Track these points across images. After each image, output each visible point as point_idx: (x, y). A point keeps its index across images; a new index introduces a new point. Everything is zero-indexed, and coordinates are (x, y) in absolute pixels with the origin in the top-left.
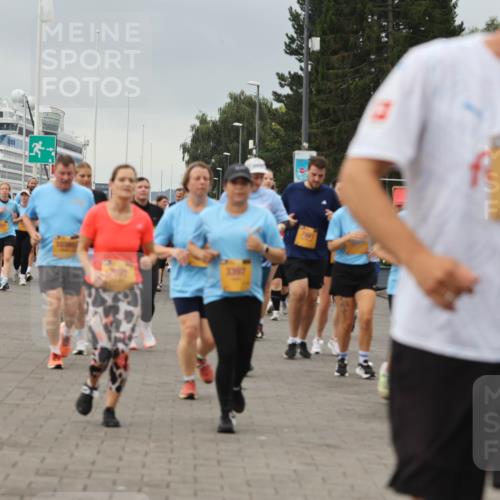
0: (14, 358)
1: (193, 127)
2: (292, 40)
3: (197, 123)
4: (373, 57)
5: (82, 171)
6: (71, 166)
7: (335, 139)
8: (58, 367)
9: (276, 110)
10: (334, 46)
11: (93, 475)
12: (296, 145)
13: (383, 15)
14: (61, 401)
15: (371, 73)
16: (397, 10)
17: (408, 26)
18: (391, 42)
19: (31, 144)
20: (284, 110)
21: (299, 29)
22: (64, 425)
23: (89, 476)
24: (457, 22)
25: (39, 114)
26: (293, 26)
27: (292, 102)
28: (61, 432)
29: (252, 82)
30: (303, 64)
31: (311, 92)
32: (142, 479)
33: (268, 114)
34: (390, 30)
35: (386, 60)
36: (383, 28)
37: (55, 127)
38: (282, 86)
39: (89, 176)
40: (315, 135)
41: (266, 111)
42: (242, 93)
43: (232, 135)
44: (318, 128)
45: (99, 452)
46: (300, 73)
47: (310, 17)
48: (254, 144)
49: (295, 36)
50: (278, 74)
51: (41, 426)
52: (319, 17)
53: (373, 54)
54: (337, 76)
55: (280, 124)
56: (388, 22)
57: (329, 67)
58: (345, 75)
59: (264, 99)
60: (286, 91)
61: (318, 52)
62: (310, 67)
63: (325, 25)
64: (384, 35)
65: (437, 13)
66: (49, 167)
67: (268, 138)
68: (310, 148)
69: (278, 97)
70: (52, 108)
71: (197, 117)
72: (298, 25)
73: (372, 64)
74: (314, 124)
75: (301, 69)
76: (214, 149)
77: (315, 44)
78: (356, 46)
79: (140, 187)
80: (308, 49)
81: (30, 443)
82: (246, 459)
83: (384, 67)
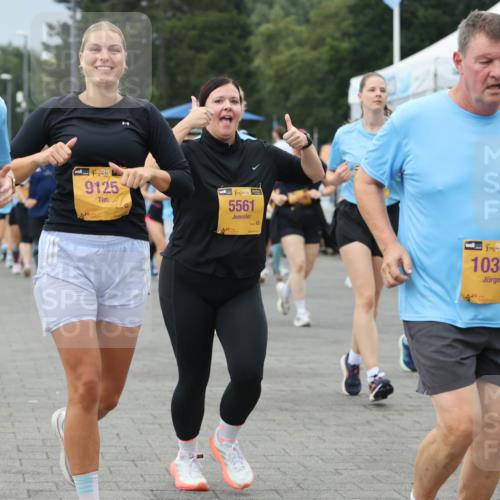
4: (144, 3)
29: (19, 32)
30: (71, 13)
35: (157, 7)
42: (10, 44)
73: (143, 10)
75: (70, 17)
82: (16, 424)
83: (155, 13)
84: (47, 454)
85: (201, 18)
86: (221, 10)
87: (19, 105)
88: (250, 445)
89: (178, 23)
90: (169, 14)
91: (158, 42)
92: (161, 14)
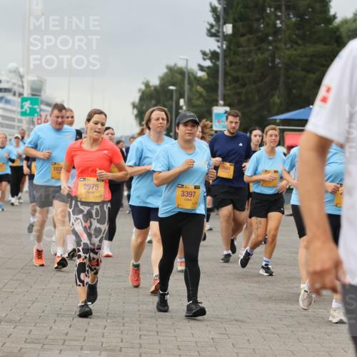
0: (10, 259)
1: (140, 90)
3: (143, 87)
4: (270, 38)
7: (243, 98)
9: (200, 77)
10: (242, 30)
11: (66, 343)
12: (215, 103)
13: (278, 8)
14: (43, 289)
15: (269, 50)
16: (289, 4)
17: (296, 15)
18: (284, 28)
19: (22, 103)
20: (206, 77)
21: (217, 19)
22: (46, 306)
23: (63, 344)
24: (332, 12)
25: (28, 81)
26: (213, 16)
27: (213, 72)
28: (43, 312)
29: (182, 57)
30: (219, 44)
31: (225, 64)
32: (102, 345)
33: (194, 80)
34: (283, 19)
35: (280, 40)
36: (278, 18)
37: (40, 91)
38: (204, 59)
40: (229, 96)
41: (192, 78)
42: (175, 65)
43: (169, 95)
44: (230, 90)
45: (70, 326)
46: (218, 50)
47: (225, 10)
48: (185, 102)
50: (201, 51)
51: (29, 308)
52: (231, 9)
53: (271, 36)
54: (244, 52)
55: (203, 87)
56: (281, 12)
57: (239, 45)
58: (250, 52)
59: (191, 69)
60: (208, 63)
61: (230, 35)
62: (225, 46)
63: (236, 16)
64: (278, 22)
65: (317, 6)
67: (195, 97)
68: (225, 105)
69: (201, 68)
70: (37, 76)
71: (143, 83)
72: (217, 15)
73: (270, 43)
74: (228, 87)
75: (219, 47)
77: (228, 29)
78: (258, 30)
80: (223, 32)
81: (21, 319)
82: (177, 330)
83: (279, 45)
84: (198, 352)
85: (311, 49)
86: (325, 44)
87: (181, 108)
88: (342, 351)
89: (294, 52)
90: (288, 46)
91: (280, 65)
92: (283, 46)
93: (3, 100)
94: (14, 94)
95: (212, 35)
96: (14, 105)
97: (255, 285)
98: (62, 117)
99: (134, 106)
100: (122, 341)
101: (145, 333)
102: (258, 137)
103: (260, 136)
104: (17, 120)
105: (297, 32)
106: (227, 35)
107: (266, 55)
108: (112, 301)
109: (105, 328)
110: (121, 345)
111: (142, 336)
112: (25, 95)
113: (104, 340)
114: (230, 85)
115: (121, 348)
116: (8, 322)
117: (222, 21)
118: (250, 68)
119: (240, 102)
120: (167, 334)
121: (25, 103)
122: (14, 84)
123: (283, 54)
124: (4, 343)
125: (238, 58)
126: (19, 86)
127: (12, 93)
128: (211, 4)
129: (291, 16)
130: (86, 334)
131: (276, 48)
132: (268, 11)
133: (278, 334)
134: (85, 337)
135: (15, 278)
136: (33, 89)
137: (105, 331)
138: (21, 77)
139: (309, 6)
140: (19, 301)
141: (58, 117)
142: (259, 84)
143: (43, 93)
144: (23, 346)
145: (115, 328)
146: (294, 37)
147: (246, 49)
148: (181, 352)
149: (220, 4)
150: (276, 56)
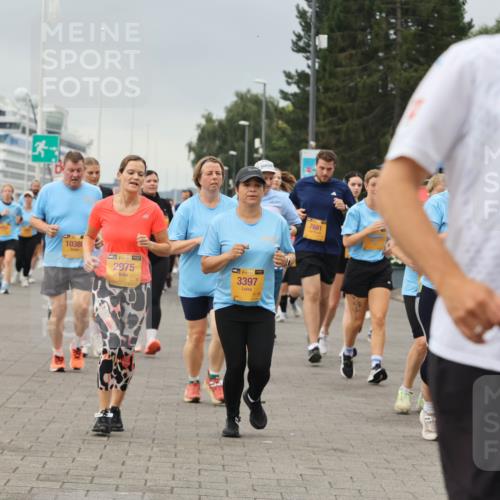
0: (16, 361)
1: (199, 126)
2: (299, 37)
3: (203, 122)
4: (381, 54)
5: (90, 168)
6: (80, 162)
7: (343, 138)
8: (61, 370)
9: (283, 109)
10: (341, 44)
11: (95, 481)
12: (304, 144)
13: (392, 12)
14: (63, 405)
15: (379, 71)
16: (406, 7)
17: (418, 23)
18: (400, 40)
19: (34, 143)
20: (291, 108)
21: (307, 27)
22: (67, 429)
23: (91, 482)
24: (467, 19)
25: (43, 113)
26: (301, 24)
27: (300, 101)
28: (63, 436)
29: (257, 80)
30: (310, 62)
31: (318, 90)
32: (145, 484)
33: (275, 112)
34: (399, 27)
35: (394, 58)
36: (392, 26)
37: (59, 126)
38: (289, 84)
39: (98, 173)
40: (323, 134)
41: (272, 109)
42: (249, 91)
43: (239, 133)
44: (325, 126)
45: (101, 457)
46: (308, 71)
47: (318, 15)
48: (261, 142)
49: (302, 33)
50: (285, 72)
51: (43, 430)
52: (327, 14)
53: (382, 51)
54: (345, 74)
55: (287, 122)
56: (396, 19)
57: (337, 64)
58: (353, 73)
59: (271, 97)
60: (293, 89)
61: (324, 50)
62: (317, 65)
63: (333, 23)
64: (392, 32)
65: (446, 10)
66: (53, 167)
67: (275, 137)
68: (317, 147)
69: (285, 96)
70: (56, 107)
71: (203, 116)
72: (306, 22)
73: (380, 61)
74: (322, 123)
75: (309, 67)
76: (220, 148)
77: (322, 41)
78: (364, 43)
79: (149, 181)
80: (316, 46)
81: (31, 447)
82: (251, 463)
83: (392, 64)
84: (281, 494)
87: (256, 151)
89: (414, 74)
90: (406, 65)
91: (394, 92)
92: (399, 65)
93: (8, 139)
94: (24, 131)
95: (299, 49)
96: (23, 146)
97: (360, 399)
98: (78, 171)
99: (191, 148)
100: (173, 479)
101: (205, 467)
102: (356, 187)
103: (359, 185)
104: (26, 168)
105: (418, 46)
106: (321, 49)
107: (376, 77)
108: (159, 421)
109: (149, 460)
110: (173, 483)
111: (202, 472)
112: (39, 133)
113: (148, 476)
114: (324, 120)
115: (172, 488)
116: (13, 451)
117: (313, 31)
118: (352, 95)
119: (338, 143)
120: (237, 468)
121: (37, 143)
122: (24, 117)
123: (398, 77)
124: (9, 481)
125: (337, 83)
126: (30, 120)
127: (20, 130)
128: (298, 7)
129: (410, 24)
130: (124, 467)
131: (389, 68)
132: (378, 17)
133: (393, 470)
134: (122, 473)
135: (23, 388)
136: (49, 124)
137: (150, 464)
138: (33, 107)
139: (434, 10)
140: (29, 420)
141: (72, 171)
142: (365, 118)
143: (63, 130)
144: (34, 485)
145: (163, 459)
146: (414, 52)
147: (348, 69)
148: (256, 495)
149: (310, 6)
150: (389, 79)
